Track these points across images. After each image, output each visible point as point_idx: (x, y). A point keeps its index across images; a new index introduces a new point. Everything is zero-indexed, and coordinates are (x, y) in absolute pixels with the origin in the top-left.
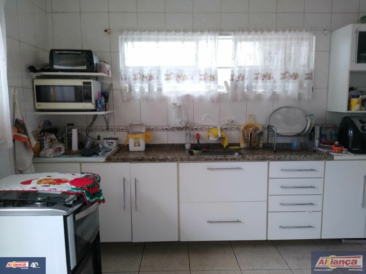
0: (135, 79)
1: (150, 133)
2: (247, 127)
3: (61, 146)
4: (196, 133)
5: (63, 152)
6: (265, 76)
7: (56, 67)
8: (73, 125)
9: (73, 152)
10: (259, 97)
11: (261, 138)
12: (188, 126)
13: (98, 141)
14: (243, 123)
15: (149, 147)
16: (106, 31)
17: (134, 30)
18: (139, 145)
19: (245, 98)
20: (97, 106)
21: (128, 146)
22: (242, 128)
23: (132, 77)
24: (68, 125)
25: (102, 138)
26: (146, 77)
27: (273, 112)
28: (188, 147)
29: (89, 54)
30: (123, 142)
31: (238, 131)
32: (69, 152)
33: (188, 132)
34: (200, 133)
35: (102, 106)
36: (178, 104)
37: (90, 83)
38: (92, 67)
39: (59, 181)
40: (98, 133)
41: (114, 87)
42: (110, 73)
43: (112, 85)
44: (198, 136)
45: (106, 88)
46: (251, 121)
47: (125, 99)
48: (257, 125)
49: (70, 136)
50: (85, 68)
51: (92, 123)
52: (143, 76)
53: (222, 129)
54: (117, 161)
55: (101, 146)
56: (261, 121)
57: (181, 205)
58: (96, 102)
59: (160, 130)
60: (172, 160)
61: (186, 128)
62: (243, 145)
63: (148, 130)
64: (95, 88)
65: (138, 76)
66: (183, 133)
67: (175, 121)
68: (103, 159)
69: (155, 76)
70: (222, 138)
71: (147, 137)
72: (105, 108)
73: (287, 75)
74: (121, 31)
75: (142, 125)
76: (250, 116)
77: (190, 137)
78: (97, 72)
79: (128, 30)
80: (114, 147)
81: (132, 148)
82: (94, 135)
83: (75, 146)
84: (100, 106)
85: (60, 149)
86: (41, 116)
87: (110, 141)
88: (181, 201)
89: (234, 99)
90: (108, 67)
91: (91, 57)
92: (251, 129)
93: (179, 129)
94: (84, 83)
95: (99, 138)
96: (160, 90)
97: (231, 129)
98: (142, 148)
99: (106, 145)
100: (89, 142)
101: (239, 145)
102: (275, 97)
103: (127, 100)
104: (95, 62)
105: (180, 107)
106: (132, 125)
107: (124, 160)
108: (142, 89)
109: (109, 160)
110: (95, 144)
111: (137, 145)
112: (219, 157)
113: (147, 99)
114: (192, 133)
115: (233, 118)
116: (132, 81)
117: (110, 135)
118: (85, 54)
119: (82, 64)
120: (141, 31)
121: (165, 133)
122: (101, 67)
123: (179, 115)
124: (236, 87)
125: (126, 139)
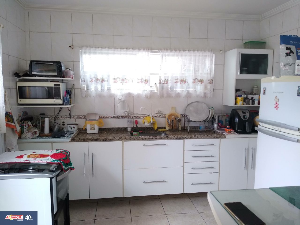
0: (92, 81)
1: (102, 120)
2: (170, 116)
3: (36, 130)
4: (135, 119)
5: (38, 135)
6: (182, 81)
7: (34, 73)
8: (44, 114)
9: (45, 135)
10: (178, 95)
11: (180, 123)
13: (63, 126)
14: (167, 112)
15: (102, 130)
16: (70, 47)
17: (91, 47)
18: (94, 129)
19: (169, 96)
20: (64, 101)
21: (86, 130)
22: (167, 116)
23: (89, 80)
24: (41, 114)
25: (66, 124)
26: (100, 80)
27: (188, 106)
29: (59, 64)
30: (82, 126)
31: (164, 119)
32: (42, 135)
33: (129, 119)
34: (138, 119)
35: (68, 102)
36: (122, 100)
37: (59, 85)
38: (61, 73)
39: (42, 156)
40: (62, 121)
41: (75, 87)
42: (74, 78)
43: (74, 85)
44: (137, 122)
45: (69, 87)
46: (173, 112)
47: (84, 96)
48: (177, 114)
49: (44, 122)
50: (55, 74)
51: (58, 113)
52: (97, 80)
53: (153, 117)
54: (79, 141)
55: (65, 130)
56: (180, 111)
57: (125, 171)
58: (63, 98)
59: (109, 118)
60: (119, 140)
61: (128, 116)
62: (167, 128)
63: (101, 117)
64: (63, 88)
65: (94, 79)
66: (126, 120)
67: (120, 111)
68: (69, 140)
69: (106, 80)
70: (153, 124)
71: (100, 123)
72: (69, 103)
73: (196, 80)
74: (82, 47)
75: (96, 114)
76: (173, 108)
77: (131, 122)
78: (63, 77)
79: (87, 47)
80: (75, 131)
81: (89, 131)
82: (60, 121)
83: (47, 130)
84: (66, 101)
85: (35, 133)
86: (21, 108)
87: (72, 126)
88: (124, 168)
89: (162, 96)
90: (72, 73)
91: (61, 66)
92: (173, 117)
93: (123, 117)
94: (55, 85)
95: (63, 124)
96: (109, 89)
97: (160, 117)
98: (96, 131)
99: (69, 129)
100: (56, 128)
101: (165, 128)
102: (189, 95)
103: (85, 96)
104: (63, 69)
105: (124, 101)
106: (89, 114)
107: (84, 140)
108: (96, 89)
109: (73, 140)
110: (61, 128)
111: (93, 129)
112: (151, 137)
113: (100, 96)
114: (132, 119)
115: (161, 109)
116: (89, 83)
117: (72, 121)
118: (55, 64)
119: (54, 71)
120: (96, 47)
121: (113, 120)
122: (67, 73)
123: (123, 107)
124: (162, 88)
125: (84, 125)
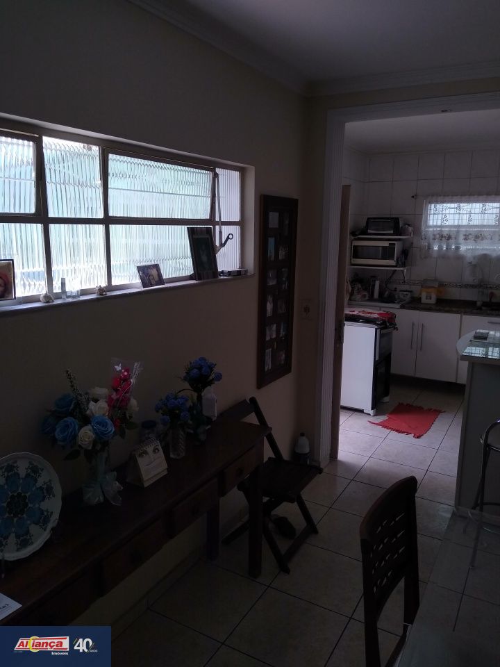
0: (434, 239)
1: (442, 288)
3: (366, 293)
4: (489, 291)
5: (367, 298)
7: (370, 231)
8: (374, 277)
9: (375, 299)
12: (482, 284)
13: (394, 293)
15: (440, 301)
16: (413, 197)
17: (438, 195)
18: (430, 299)
20: (397, 262)
21: (420, 299)
23: (432, 237)
24: (372, 277)
25: (398, 290)
26: (445, 237)
28: (479, 304)
29: (396, 220)
30: (416, 295)
32: (371, 299)
33: (481, 290)
34: (495, 291)
35: (403, 263)
36: (474, 263)
38: (398, 231)
40: (395, 286)
41: (414, 246)
42: (413, 235)
43: (412, 243)
44: (491, 295)
45: (407, 246)
47: (423, 257)
49: (374, 286)
50: (392, 232)
52: (442, 236)
54: (409, 308)
55: (396, 297)
58: (397, 259)
59: (453, 287)
60: (457, 312)
61: (480, 286)
63: (442, 285)
64: (398, 247)
65: (438, 236)
66: (476, 290)
67: (469, 279)
68: (398, 306)
69: (453, 236)
71: (439, 292)
72: (404, 265)
74: (426, 197)
75: (435, 280)
77: (483, 294)
78: (400, 235)
79: (433, 195)
80: (408, 298)
81: (424, 300)
82: (392, 286)
83: (376, 295)
84: (400, 263)
85: (364, 296)
86: (354, 269)
87: (405, 293)
90: (410, 229)
91: (398, 223)
93: (472, 286)
94: (389, 244)
95: (396, 289)
96: (457, 248)
98: (433, 301)
99: (402, 297)
100: (387, 293)
104: (401, 226)
105: (475, 266)
106: (426, 280)
107: (415, 309)
108: (440, 248)
109: (403, 307)
111: (429, 297)
113: (443, 256)
114: (485, 291)
116: (431, 241)
117: (406, 287)
118: (392, 220)
119: (390, 229)
121: (457, 289)
122: (405, 230)
123: (473, 273)
125: (419, 292)
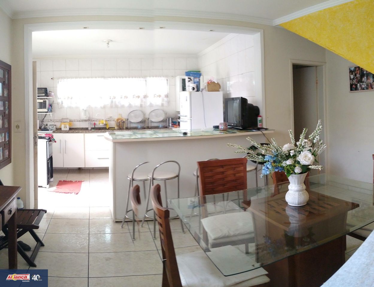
0: (65, 99)
1: (71, 122)
2: (118, 120)
4: (93, 122)
10: (123, 106)
11: (124, 124)
12: (90, 119)
13: (47, 126)
14: (116, 117)
15: (70, 129)
16: (52, 79)
17: (64, 78)
18: (66, 128)
19: (116, 106)
20: (48, 110)
21: (61, 129)
22: (116, 120)
23: (63, 98)
25: (48, 125)
27: (130, 113)
28: (89, 129)
29: (46, 89)
30: (58, 127)
31: (113, 122)
33: (90, 122)
34: (96, 122)
35: (51, 110)
36: (85, 109)
37: (46, 101)
38: (47, 94)
40: (46, 123)
41: (55, 102)
42: (54, 96)
43: (53, 101)
44: (95, 124)
45: (51, 102)
46: (120, 117)
47: (60, 107)
48: (122, 119)
50: (44, 95)
51: (44, 119)
53: (106, 121)
54: (58, 133)
55: (49, 128)
56: (124, 117)
58: (48, 108)
59: (76, 122)
60: (82, 133)
61: (89, 120)
62: (116, 128)
63: (71, 121)
64: (48, 103)
65: (66, 97)
66: (87, 122)
67: (83, 117)
68: (52, 132)
70: (106, 125)
71: (70, 124)
72: (51, 111)
73: (135, 96)
74: (59, 78)
75: (67, 119)
76: (120, 114)
77: (91, 124)
78: (48, 96)
79: (62, 78)
80: (54, 129)
81: (63, 129)
83: (38, 128)
84: (49, 110)
87: (53, 126)
88: (85, 150)
89: (111, 107)
90: (53, 94)
91: (47, 91)
92: (120, 120)
93: (86, 121)
94: (44, 101)
97: (111, 121)
98: (68, 129)
99: (51, 127)
100: (43, 126)
101: (114, 128)
102: (130, 106)
103: (61, 108)
104: (48, 92)
105: (85, 110)
106: (62, 119)
107: (61, 132)
109: (54, 132)
110: (46, 128)
111: (65, 127)
112: (103, 131)
113: (70, 108)
114: (92, 122)
115: (111, 116)
116: (63, 100)
117: (53, 123)
118: (44, 89)
119: (43, 93)
120: (67, 78)
121: (78, 122)
122: (50, 94)
123: (85, 114)
124: (112, 102)
125: (60, 125)
